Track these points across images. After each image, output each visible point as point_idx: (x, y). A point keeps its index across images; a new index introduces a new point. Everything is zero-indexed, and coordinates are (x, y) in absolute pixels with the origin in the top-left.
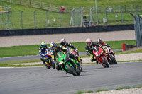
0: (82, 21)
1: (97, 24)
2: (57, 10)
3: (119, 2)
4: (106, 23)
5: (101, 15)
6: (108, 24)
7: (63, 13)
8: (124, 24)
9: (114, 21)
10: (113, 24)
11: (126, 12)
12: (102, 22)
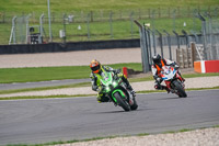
0: (28, 35)
1: (50, 41)
3: (81, 5)
4: (65, 38)
5: (55, 26)
6: (67, 41)
9: (75, 36)
10: (74, 40)
11: (92, 21)
12: (58, 37)
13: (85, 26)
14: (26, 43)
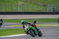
1: (58, 11)
14: (52, 12)
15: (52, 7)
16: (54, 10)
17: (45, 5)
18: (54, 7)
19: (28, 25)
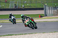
0: (14, 6)
1: (20, 8)
2: (4, 2)
4: (24, 7)
7: (6, 3)
8: (31, 8)
13: (29, 4)
14: (14, 8)
15: (14, 4)
16: (16, 7)
17: (7, 2)
18: (16, 4)
19: (28, 19)
